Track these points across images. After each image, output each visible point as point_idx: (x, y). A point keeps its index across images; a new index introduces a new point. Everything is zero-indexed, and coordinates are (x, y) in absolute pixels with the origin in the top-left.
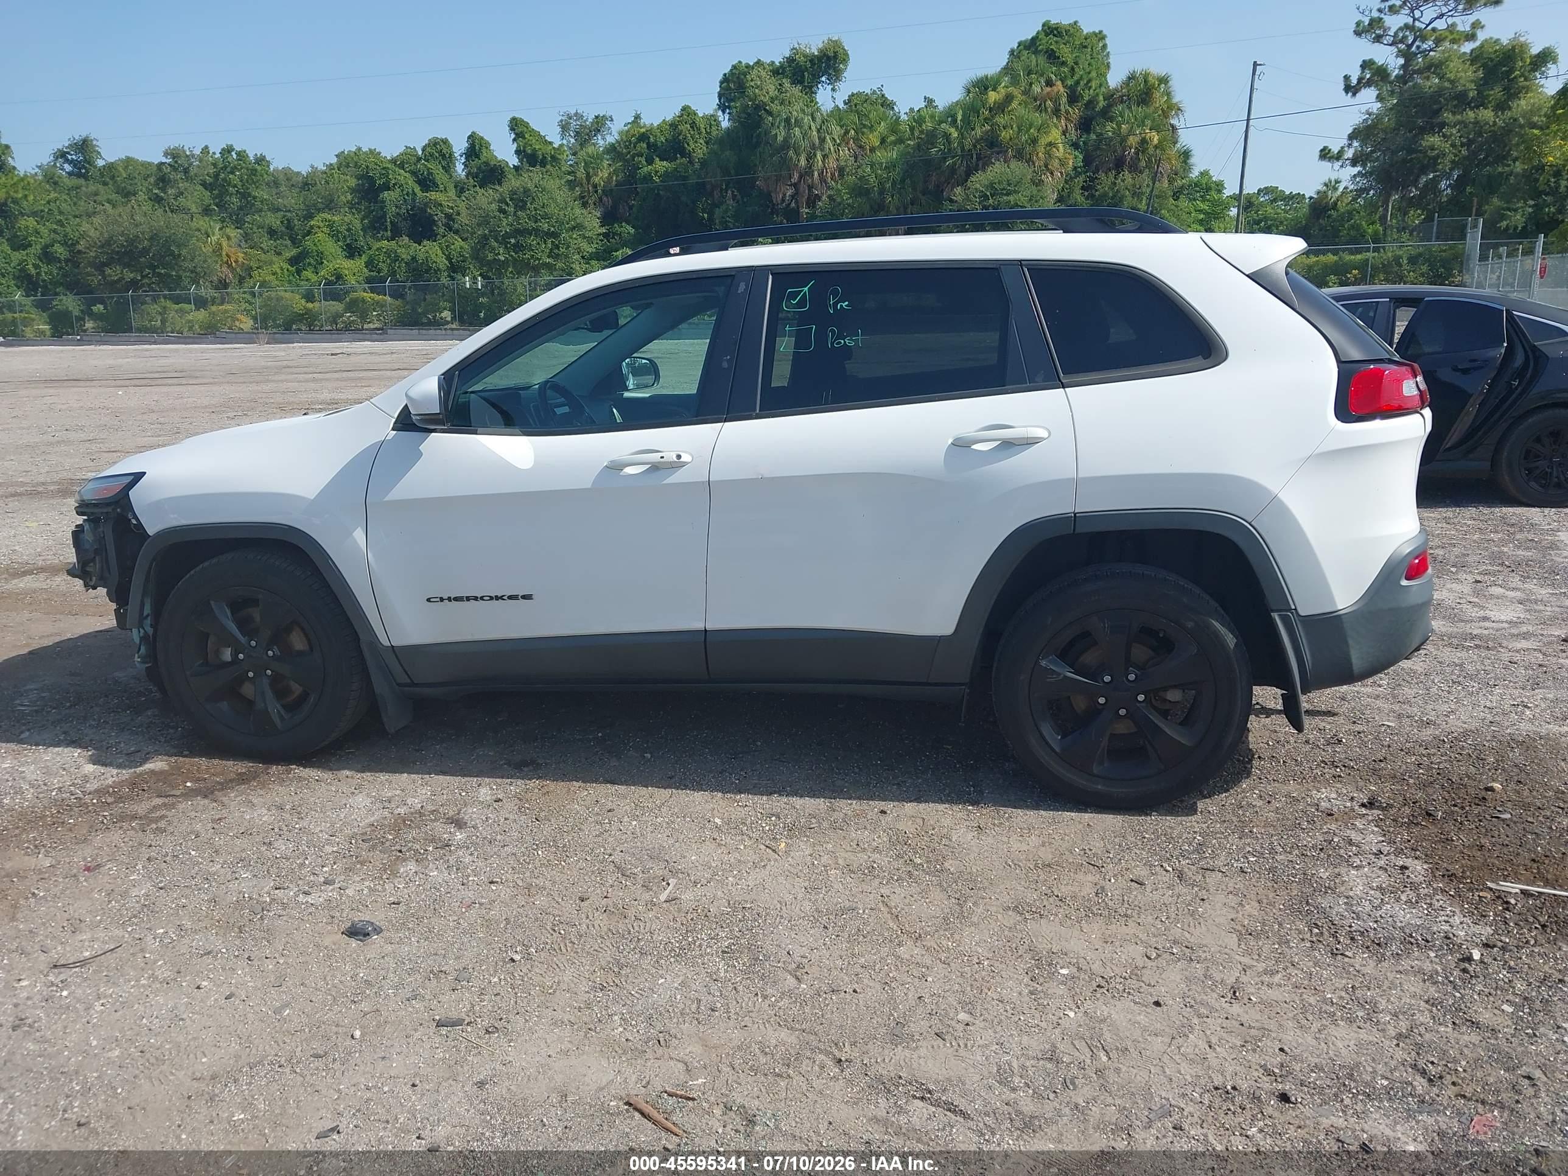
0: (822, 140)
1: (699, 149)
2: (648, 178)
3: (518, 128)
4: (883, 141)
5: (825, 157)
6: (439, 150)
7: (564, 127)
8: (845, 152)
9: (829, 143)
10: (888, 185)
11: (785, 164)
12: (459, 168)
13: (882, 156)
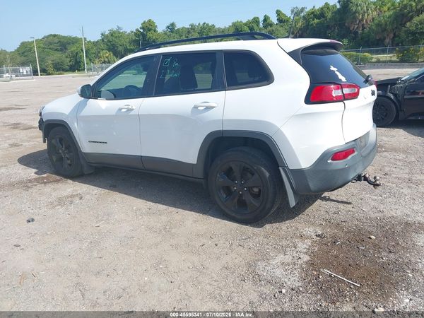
0: (368, 10)
1: (329, 15)
2: (312, 25)
3: (278, 13)
4: (389, 9)
5: (368, 15)
6: (256, 20)
7: (292, 11)
8: (375, 13)
9: (370, 11)
10: (388, 23)
11: (355, 18)
12: (261, 25)
13: (387, 14)
